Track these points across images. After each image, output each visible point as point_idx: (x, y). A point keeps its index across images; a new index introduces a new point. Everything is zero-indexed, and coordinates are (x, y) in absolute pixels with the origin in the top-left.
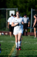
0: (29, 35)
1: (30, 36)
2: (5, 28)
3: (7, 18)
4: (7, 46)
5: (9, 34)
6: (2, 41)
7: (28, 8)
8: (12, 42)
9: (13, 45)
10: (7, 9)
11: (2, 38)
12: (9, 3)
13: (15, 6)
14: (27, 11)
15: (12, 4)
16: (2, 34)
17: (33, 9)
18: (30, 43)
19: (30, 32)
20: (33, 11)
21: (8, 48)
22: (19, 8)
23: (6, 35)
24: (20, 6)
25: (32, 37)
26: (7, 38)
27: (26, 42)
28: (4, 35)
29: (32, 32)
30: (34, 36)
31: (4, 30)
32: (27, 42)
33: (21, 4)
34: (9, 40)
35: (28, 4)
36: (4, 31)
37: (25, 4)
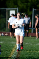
0: (30, 36)
1: (32, 36)
2: (5, 29)
3: (7, 18)
4: (7, 47)
5: (9, 35)
6: (2, 42)
7: (29, 8)
8: (13, 43)
9: (13, 47)
10: (7, 9)
11: (1, 39)
12: (9, 2)
13: (16, 6)
14: (29, 11)
15: (13, 4)
16: (2, 35)
17: (34, 9)
18: (31, 45)
19: (31, 32)
20: (34, 11)
21: (8, 49)
22: (20, 8)
23: (6, 36)
24: (21, 5)
25: (34, 37)
26: (7, 39)
27: (27, 43)
28: (3, 36)
29: (33, 32)
30: (36, 36)
31: (4, 30)
32: (29, 43)
33: (22, 4)
34: (9, 41)
35: (29, 4)
36: (4, 32)
37: (26, 4)
